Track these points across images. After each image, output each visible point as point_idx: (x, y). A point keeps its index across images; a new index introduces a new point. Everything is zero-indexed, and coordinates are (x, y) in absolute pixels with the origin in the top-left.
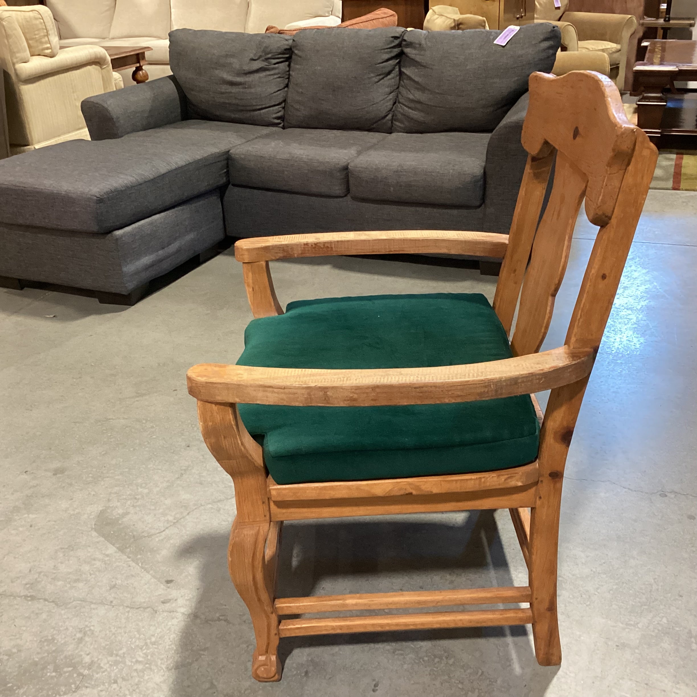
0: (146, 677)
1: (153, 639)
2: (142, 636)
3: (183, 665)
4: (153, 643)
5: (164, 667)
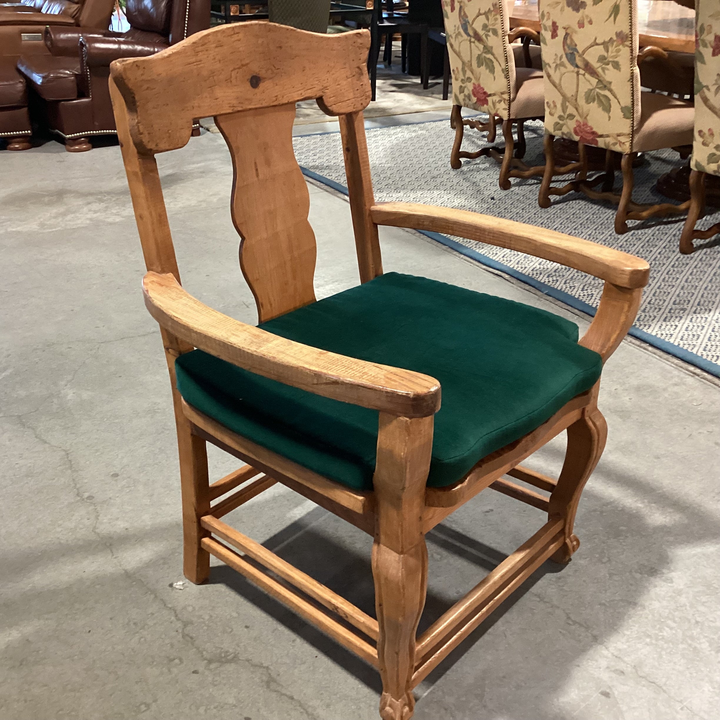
0: (667, 611)
1: (648, 640)
2: (659, 650)
3: (630, 603)
4: (649, 636)
5: (647, 611)
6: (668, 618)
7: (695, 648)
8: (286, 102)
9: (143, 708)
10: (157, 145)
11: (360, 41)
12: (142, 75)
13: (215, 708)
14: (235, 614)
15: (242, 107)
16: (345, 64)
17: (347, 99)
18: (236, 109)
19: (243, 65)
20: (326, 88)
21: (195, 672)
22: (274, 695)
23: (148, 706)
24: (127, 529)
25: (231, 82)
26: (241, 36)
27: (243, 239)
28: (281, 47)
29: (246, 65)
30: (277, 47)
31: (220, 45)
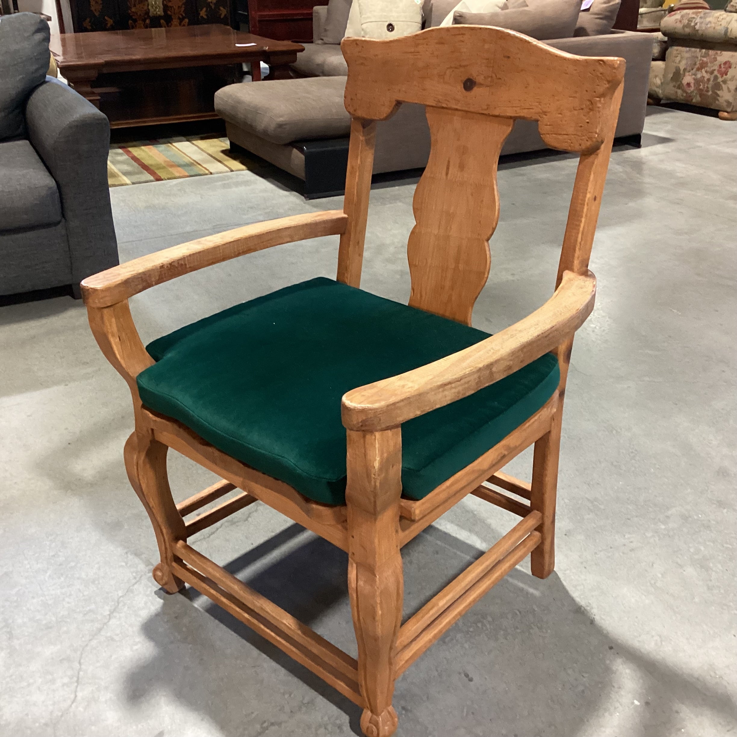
8: (497, 114)
11: (601, 70)
12: (359, 52)
15: (447, 104)
16: (576, 92)
18: (440, 105)
19: (460, 66)
20: (544, 113)
25: (444, 78)
26: (465, 38)
27: (417, 223)
28: (509, 57)
29: (464, 66)
30: (504, 57)
31: (441, 42)
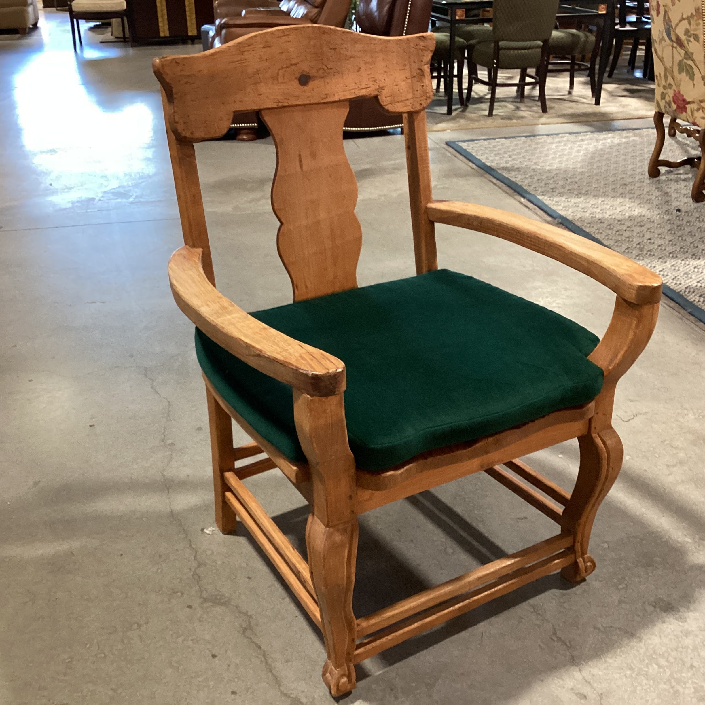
0: (664, 649)
1: (628, 672)
2: (635, 684)
3: (626, 632)
4: (631, 669)
5: (642, 645)
6: (662, 656)
7: (677, 692)
9: (135, 626)
10: (192, 134)
11: (422, 43)
12: (182, 71)
13: (192, 640)
14: (244, 565)
15: (288, 103)
16: (405, 65)
17: (405, 99)
18: (280, 104)
19: (291, 65)
20: (382, 88)
21: (190, 607)
22: (245, 640)
23: (139, 625)
24: (188, 476)
25: (278, 79)
26: (291, 38)
27: (282, 223)
28: (335, 49)
29: (295, 64)
30: (331, 49)
31: (267, 46)
